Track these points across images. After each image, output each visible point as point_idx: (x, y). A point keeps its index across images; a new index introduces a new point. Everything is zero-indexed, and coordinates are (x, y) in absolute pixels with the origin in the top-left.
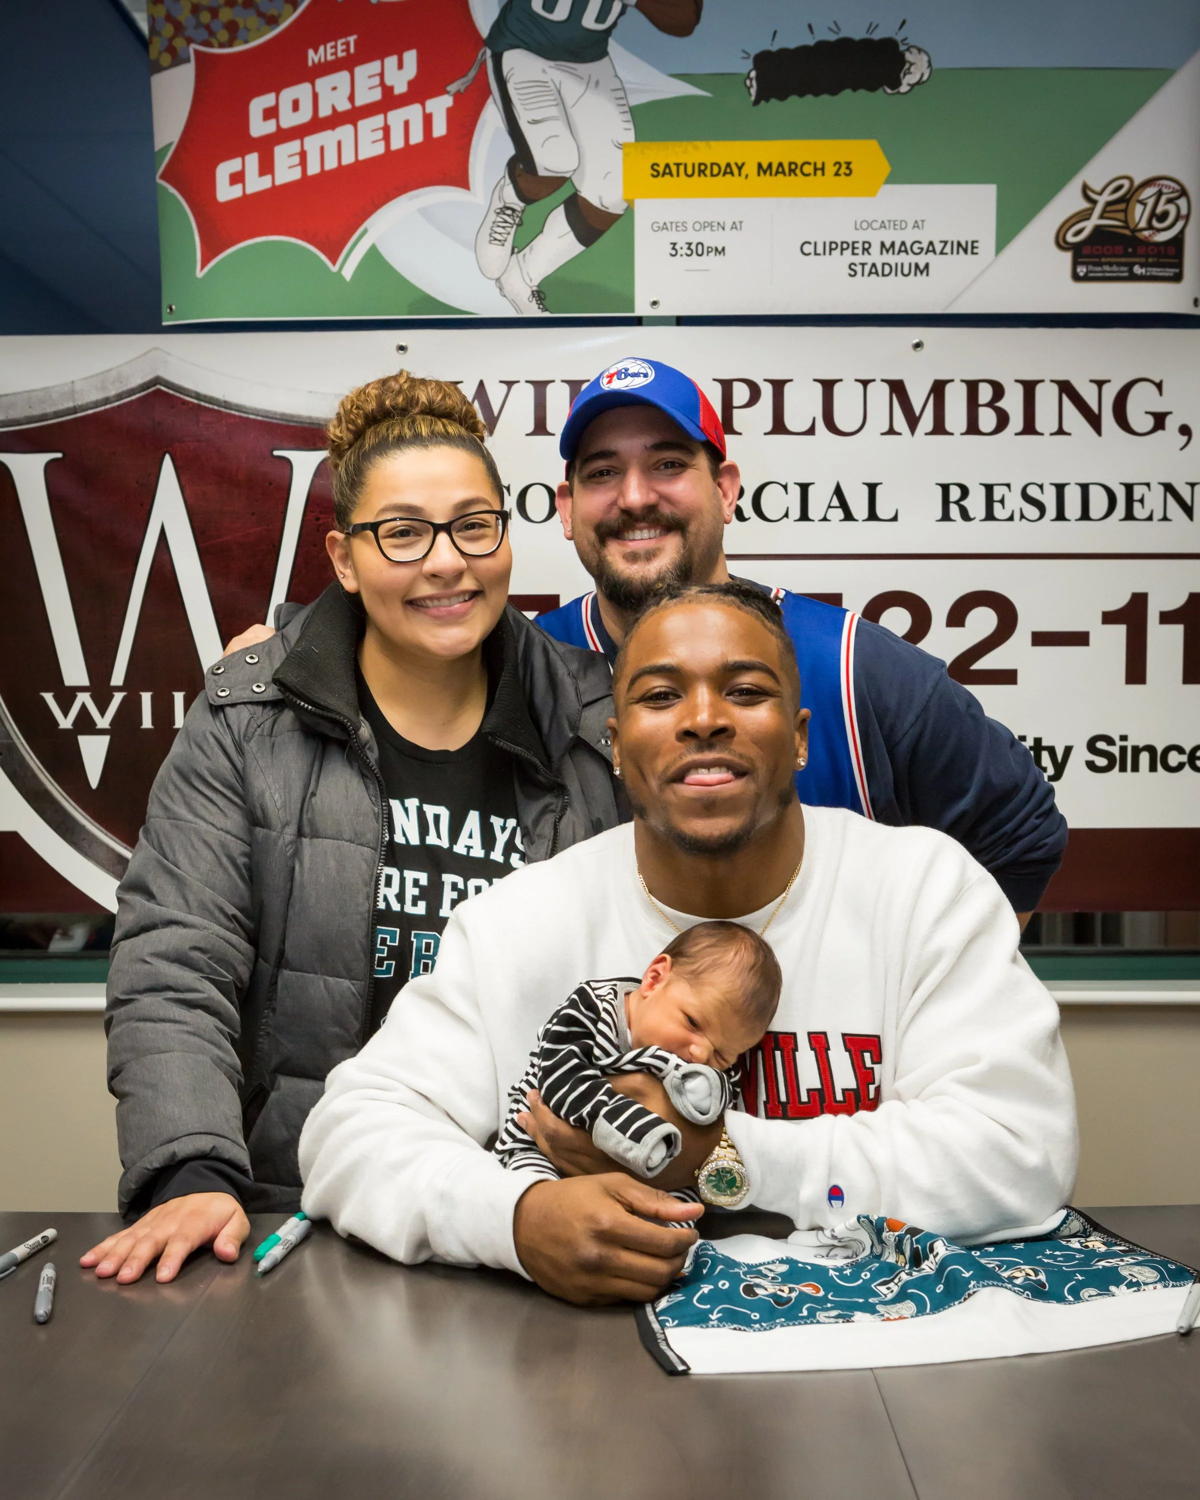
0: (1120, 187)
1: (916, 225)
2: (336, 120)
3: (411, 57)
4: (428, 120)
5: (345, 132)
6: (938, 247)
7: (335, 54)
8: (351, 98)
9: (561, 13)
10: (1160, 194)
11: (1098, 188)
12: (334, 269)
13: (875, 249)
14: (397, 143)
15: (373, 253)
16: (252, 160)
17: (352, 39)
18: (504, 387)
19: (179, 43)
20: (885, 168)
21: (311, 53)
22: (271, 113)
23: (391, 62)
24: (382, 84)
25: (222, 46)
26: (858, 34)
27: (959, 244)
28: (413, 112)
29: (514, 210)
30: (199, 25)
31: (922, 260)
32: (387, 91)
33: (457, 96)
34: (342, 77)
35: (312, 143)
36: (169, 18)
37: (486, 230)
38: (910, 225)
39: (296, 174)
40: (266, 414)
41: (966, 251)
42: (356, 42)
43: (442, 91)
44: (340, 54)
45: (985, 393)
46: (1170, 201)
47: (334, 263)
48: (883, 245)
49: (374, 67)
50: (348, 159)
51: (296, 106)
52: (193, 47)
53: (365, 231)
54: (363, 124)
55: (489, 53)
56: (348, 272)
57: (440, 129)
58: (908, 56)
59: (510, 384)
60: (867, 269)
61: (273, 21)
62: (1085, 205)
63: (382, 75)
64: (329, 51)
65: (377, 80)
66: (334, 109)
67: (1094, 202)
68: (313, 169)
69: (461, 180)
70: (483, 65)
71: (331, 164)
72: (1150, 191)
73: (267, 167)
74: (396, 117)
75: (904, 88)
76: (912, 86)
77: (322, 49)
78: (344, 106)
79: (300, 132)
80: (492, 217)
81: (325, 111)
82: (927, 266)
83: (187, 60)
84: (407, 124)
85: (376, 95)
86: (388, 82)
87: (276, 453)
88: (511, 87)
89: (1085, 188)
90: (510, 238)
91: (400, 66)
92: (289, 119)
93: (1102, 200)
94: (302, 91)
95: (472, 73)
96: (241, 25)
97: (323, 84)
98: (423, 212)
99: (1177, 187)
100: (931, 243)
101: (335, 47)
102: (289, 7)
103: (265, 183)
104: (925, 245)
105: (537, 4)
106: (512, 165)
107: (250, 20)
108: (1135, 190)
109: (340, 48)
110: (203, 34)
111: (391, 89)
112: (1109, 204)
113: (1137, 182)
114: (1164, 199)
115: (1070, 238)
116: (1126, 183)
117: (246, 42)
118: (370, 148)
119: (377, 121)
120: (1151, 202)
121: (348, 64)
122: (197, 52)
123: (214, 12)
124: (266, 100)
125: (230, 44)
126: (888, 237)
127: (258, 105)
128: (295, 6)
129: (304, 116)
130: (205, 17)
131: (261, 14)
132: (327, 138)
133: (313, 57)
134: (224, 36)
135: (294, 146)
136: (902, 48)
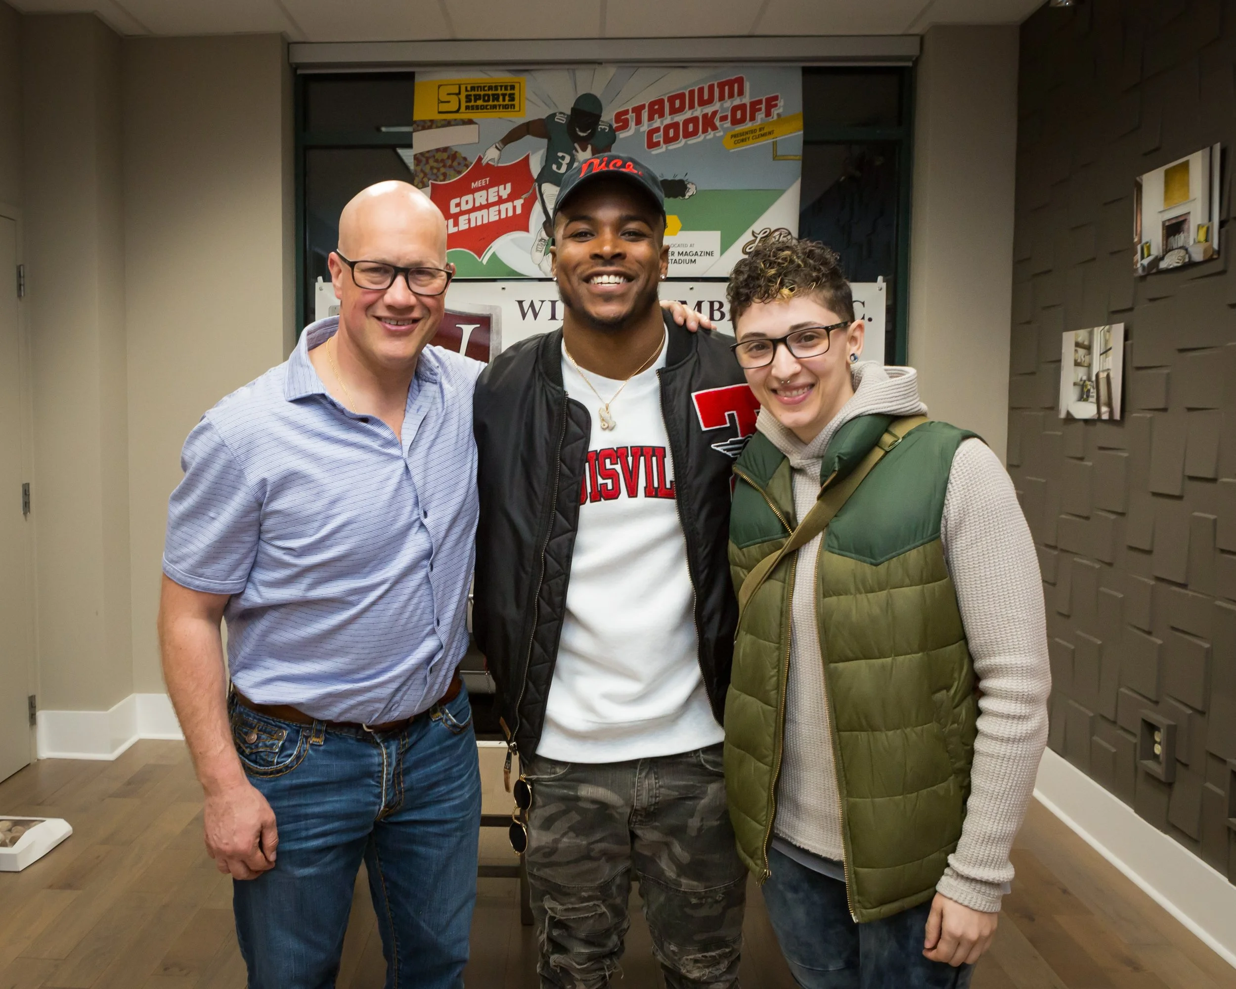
0: (766, 232)
1: (691, 246)
2: (482, 207)
3: (509, 186)
4: (514, 208)
5: (485, 212)
6: (699, 254)
7: (481, 184)
8: (487, 200)
9: (563, 170)
10: (781, 234)
11: (758, 232)
12: (480, 260)
13: (676, 254)
14: (503, 216)
15: (494, 254)
16: (451, 221)
17: (488, 179)
18: (541, 303)
19: (425, 180)
20: (680, 225)
21: (473, 184)
22: (458, 205)
23: (502, 187)
24: (498, 195)
25: (441, 181)
26: (670, 178)
27: (707, 252)
28: (509, 205)
29: (545, 240)
30: (433, 174)
31: (693, 258)
32: (500, 197)
33: (525, 200)
34: (484, 193)
35: (473, 216)
36: (422, 171)
37: (535, 247)
38: (689, 246)
39: (466, 227)
40: (453, 311)
41: (709, 255)
42: (489, 180)
43: (519, 198)
44: (483, 185)
45: (716, 306)
46: (784, 237)
47: (480, 258)
48: (679, 253)
49: (496, 189)
50: (485, 221)
51: (467, 202)
52: (430, 181)
53: (491, 247)
54: (491, 209)
55: (537, 184)
56: (485, 262)
57: (519, 211)
58: (688, 186)
59: (543, 302)
60: (673, 261)
61: (459, 173)
62: (753, 238)
63: (498, 192)
64: (479, 183)
65: (496, 194)
66: (481, 203)
67: (756, 237)
68: (473, 225)
69: (526, 229)
70: (535, 189)
71: (479, 223)
72: (777, 233)
73: (456, 224)
74: (503, 207)
75: (687, 197)
76: (690, 196)
77: (477, 182)
78: (484, 203)
79: (468, 212)
80: (537, 242)
81: (477, 204)
82: (695, 260)
83: (428, 186)
84: (507, 209)
85: (496, 199)
86: (501, 194)
87: (457, 326)
88: (544, 197)
89: (753, 233)
90: (544, 250)
91: (505, 189)
92: (464, 207)
93: (759, 237)
94: (469, 197)
95: (531, 191)
96: (448, 174)
97: (477, 195)
98: (512, 240)
99: (787, 232)
100: (696, 252)
101: (482, 182)
102: (465, 168)
103: (455, 230)
104: (694, 253)
105: (554, 167)
106: (545, 224)
107: (451, 172)
108: (771, 233)
109: (483, 182)
110: (434, 177)
111: (501, 197)
112: (762, 238)
113: (772, 231)
114: (782, 236)
115: (748, 250)
116: (768, 231)
117: (450, 180)
118: (494, 218)
119: (496, 208)
120: (777, 237)
121: (486, 188)
122: (432, 183)
123: (438, 169)
124: (457, 200)
125: (444, 180)
126: (681, 250)
127: (453, 202)
128: (468, 168)
129: (470, 206)
130: (435, 171)
131: (455, 170)
132: (478, 214)
133: (473, 185)
134: (442, 178)
135: (466, 217)
136: (686, 183)
